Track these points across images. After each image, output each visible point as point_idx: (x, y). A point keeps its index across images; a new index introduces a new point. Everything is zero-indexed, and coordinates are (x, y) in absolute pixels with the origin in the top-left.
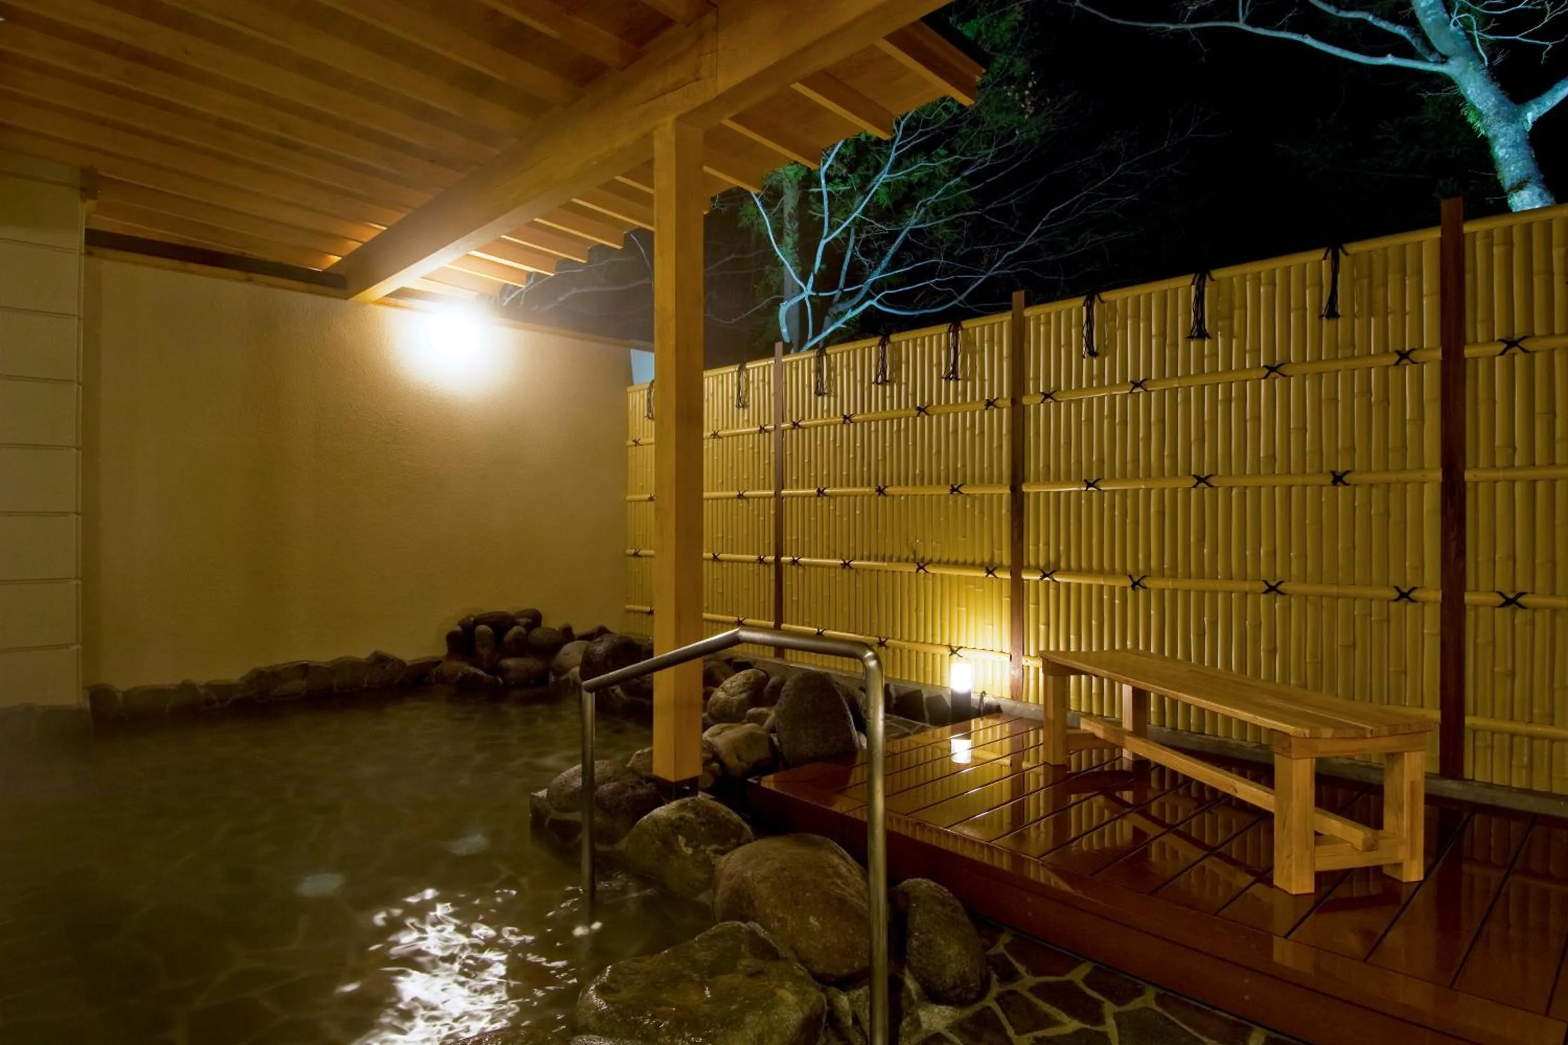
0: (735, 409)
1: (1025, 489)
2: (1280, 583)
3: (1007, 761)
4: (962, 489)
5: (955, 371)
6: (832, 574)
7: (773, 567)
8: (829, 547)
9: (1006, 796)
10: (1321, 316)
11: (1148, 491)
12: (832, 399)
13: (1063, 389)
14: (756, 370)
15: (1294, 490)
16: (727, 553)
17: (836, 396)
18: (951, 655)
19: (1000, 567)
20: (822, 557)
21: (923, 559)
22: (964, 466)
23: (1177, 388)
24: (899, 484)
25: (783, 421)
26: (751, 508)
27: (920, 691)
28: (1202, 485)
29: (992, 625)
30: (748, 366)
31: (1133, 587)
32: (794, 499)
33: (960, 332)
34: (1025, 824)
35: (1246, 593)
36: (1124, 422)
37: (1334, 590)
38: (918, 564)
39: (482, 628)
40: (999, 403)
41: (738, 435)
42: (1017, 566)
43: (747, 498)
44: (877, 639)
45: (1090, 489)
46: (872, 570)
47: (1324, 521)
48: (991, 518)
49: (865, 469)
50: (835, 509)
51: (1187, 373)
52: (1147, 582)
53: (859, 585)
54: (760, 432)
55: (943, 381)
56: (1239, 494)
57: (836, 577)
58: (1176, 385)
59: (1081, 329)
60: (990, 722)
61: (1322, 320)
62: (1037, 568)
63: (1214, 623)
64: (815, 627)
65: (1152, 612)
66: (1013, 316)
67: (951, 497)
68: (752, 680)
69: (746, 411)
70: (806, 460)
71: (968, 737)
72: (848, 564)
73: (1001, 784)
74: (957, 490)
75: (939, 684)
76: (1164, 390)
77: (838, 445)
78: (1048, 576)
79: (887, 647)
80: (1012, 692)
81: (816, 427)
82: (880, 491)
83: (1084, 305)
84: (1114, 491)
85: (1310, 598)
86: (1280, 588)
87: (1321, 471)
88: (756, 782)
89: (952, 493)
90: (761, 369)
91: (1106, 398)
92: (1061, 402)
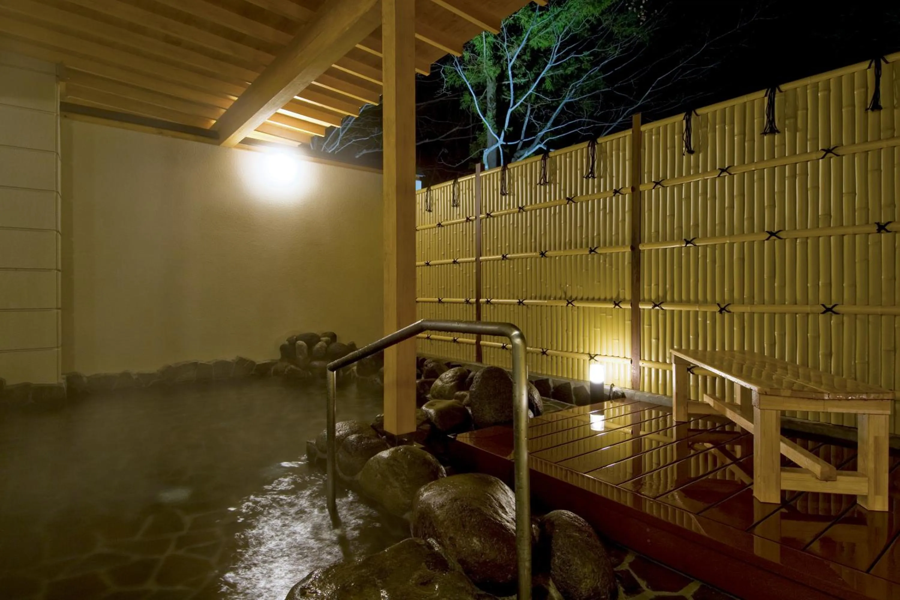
0: (452, 208)
1: (641, 248)
2: (835, 305)
3: (629, 430)
4: (597, 250)
5: (592, 172)
6: (512, 309)
7: (475, 305)
8: (509, 292)
9: (629, 453)
10: (867, 110)
11: (732, 245)
12: (512, 197)
13: (668, 178)
14: (464, 182)
15: (846, 238)
16: (447, 297)
17: (514, 195)
18: (590, 360)
19: (624, 301)
20: (505, 298)
21: (571, 297)
22: (599, 234)
23: (754, 170)
24: (555, 249)
25: (481, 213)
26: (461, 269)
27: (569, 383)
28: (773, 238)
29: (618, 340)
30: (459, 180)
31: (721, 311)
32: (488, 262)
33: (596, 146)
34: (643, 473)
35: (808, 314)
36: (714, 197)
37: (879, 310)
38: (568, 301)
39: (300, 342)
40: (623, 191)
41: (453, 224)
42: (636, 300)
43: (459, 263)
44: (541, 350)
45: (688, 245)
46: (537, 306)
47: (870, 259)
48: (617, 269)
49: (533, 240)
50: (514, 268)
51: (762, 159)
52: (730, 308)
53: (529, 315)
54: (467, 221)
55: (584, 179)
56: (801, 243)
57: (514, 311)
58: (753, 169)
59: (681, 135)
60: (617, 404)
61: (867, 112)
62: (650, 301)
63: (783, 336)
64: (501, 343)
65: (735, 329)
66: (633, 132)
67: (590, 255)
68: (458, 374)
69: (458, 208)
70: (495, 237)
71: (602, 413)
72: (522, 302)
73: (625, 445)
74: (593, 251)
75: (582, 379)
76: (744, 172)
77: (515, 226)
78: (658, 306)
79: (547, 355)
80: (633, 384)
81: (501, 216)
82: (543, 254)
83: (684, 119)
84: (707, 246)
85: (858, 316)
86: (835, 309)
87: (867, 223)
88: (452, 437)
89: (590, 253)
90: (467, 182)
91: (700, 182)
92: (667, 187)
